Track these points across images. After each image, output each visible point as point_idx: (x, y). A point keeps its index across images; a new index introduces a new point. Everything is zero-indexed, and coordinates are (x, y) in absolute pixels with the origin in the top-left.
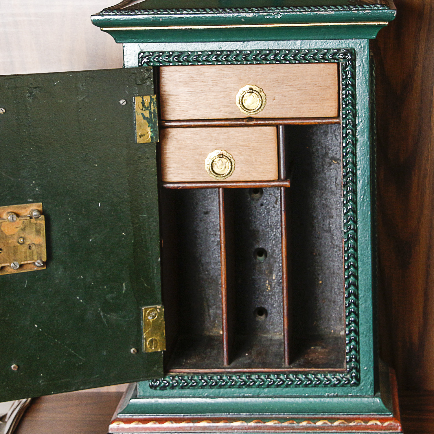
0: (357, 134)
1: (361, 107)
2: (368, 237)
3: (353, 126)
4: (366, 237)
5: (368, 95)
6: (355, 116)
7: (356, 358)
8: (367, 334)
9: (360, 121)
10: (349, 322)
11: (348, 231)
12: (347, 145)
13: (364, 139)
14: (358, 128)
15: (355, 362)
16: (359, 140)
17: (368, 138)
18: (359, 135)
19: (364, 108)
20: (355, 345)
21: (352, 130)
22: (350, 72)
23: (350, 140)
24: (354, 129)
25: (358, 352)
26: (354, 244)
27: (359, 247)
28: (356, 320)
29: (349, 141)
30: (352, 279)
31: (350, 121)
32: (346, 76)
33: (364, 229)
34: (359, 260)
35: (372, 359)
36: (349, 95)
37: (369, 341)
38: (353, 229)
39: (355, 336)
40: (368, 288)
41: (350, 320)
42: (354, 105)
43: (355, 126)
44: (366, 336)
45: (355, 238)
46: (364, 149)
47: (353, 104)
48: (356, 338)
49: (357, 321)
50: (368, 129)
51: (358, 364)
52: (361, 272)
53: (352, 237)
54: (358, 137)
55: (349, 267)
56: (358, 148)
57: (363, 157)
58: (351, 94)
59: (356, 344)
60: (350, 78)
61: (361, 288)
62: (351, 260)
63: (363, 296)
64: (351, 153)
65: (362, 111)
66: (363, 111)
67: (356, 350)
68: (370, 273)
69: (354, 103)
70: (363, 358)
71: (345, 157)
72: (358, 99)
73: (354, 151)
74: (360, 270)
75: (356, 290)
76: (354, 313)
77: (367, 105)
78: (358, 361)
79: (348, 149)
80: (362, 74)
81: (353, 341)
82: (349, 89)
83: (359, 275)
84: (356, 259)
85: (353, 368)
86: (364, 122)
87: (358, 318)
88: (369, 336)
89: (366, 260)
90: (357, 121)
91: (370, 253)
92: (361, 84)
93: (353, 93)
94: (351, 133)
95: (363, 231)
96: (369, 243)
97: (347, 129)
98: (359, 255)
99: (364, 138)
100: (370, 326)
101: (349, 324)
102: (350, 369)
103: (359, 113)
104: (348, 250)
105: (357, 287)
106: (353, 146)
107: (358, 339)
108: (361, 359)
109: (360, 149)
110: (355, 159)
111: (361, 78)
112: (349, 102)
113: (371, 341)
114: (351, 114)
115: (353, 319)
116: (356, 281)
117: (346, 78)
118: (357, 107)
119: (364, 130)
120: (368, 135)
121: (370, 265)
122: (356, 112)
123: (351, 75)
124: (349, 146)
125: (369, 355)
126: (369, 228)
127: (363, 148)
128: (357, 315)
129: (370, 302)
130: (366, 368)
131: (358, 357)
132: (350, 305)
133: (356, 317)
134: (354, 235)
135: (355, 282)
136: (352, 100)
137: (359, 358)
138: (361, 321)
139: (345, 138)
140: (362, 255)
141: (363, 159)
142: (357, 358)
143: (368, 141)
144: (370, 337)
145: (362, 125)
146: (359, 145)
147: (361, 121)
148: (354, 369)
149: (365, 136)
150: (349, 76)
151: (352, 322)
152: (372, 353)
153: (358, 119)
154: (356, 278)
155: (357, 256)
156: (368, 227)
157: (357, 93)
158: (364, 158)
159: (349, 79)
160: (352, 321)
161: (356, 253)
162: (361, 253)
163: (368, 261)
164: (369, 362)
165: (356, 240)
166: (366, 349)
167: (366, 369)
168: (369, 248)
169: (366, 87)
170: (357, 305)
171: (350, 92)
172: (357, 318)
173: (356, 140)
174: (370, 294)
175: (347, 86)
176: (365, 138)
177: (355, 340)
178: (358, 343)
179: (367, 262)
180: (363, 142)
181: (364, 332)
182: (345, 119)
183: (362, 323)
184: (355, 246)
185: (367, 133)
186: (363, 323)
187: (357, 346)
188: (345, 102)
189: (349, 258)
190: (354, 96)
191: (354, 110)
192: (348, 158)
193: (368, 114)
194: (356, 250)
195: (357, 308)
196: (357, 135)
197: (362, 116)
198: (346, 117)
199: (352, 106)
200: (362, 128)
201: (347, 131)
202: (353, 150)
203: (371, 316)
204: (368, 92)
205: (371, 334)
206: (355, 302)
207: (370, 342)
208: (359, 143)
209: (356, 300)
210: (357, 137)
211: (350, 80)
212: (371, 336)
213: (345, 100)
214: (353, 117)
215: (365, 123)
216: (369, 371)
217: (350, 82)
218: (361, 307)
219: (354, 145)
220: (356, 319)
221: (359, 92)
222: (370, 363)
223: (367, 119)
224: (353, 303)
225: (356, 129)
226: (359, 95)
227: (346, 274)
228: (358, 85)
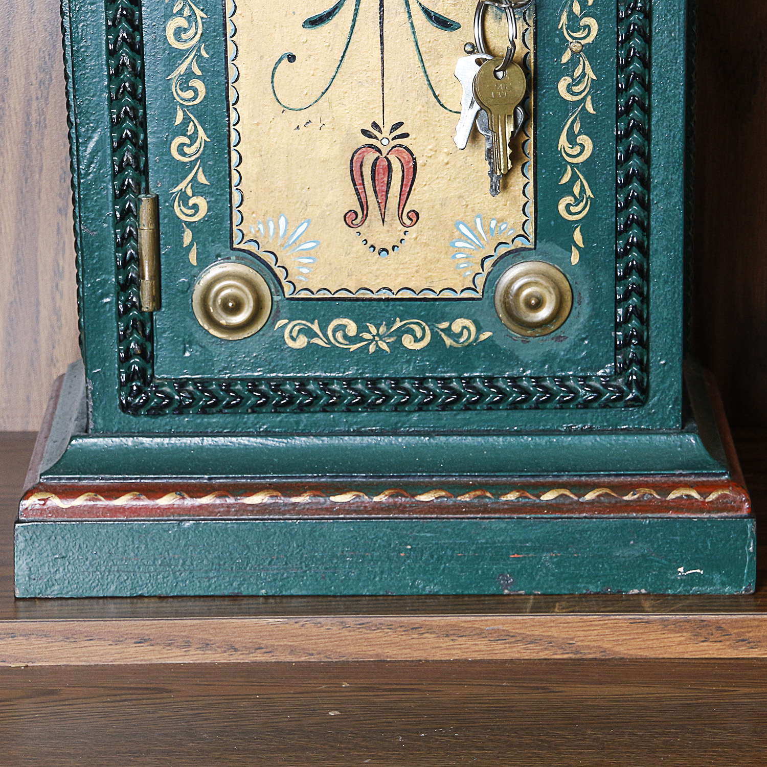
2: (679, 29)
4: (674, 30)
7: (640, 337)
8: (668, 277)
10: (625, 248)
11: (628, 16)
15: (638, 346)
20: (639, 304)
25: (645, 321)
26: (644, 49)
27: (654, 57)
28: (643, 243)
30: (635, 139)
33: (669, 11)
34: (654, 89)
35: (679, 339)
37: (674, 294)
38: (642, 11)
39: (640, 282)
40: (676, 162)
41: (627, 243)
44: (666, 282)
45: (645, 32)
48: (642, 288)
49: (646, 243)
51: (645, 353)
52: (657, 121)
53: (639, 31)
55: (628, 109)
59: (642, 302)
61: (659, 162)
62: (635, 90)
63: (663, 184)
67: (640, 318)
68: (680, 122)
70: (657, 336)
74: (656, 115)
75: (645, 167)
76: (640, 224)
78: (644, 344)
81: (633, 293)
83: (653, 128)
84: (647, 87)
85: (631, 361)
87: (648, 236)
88: (674, 282)
89: (670, 91)
91: (682, 71)
95: (666, 15)
96: (680, 45)
98: (654, 78)
100: (676, 257)
101: (626, 252)
102: (624, 364)
104: (628, 64)
105: (647, 159)
107: (645, 289)
108: (652, 339)
113: (679, 294)
115: (635, 240)
116: (646, 143)
121: (682, 104)
125: (673, 329)
126: (682, 6)
128: (646, 230)
129: (677, 198)
130: (662, 362)
131: (646, 333)
132: (628, 204)
133: (643, 235)
134: (643, 26)
135: (644, 145)
137: (648, 337)
138: (655, 246)
140: (661, 76)
142: (642, 337)
144: (676, 283)
148: (634, 364)
151: (634, 248)
152: (680, 325)
154: (646, 135)
155: (650, 82)
156: (679, 5)
160: (632, 244)
161: (647, 71)
162: (659, 72)
163: (677, 92)
164: (671, 347)
165: (647, 40)
166: (665, 314)
167: (664, 364)
168: (681, 59)
170: (645, 206)
172: (645, 238)
174: (677, 178)
177: (639, 291)
178: (645, 299)
179: (674, 96)
181: (661, 272)
183: (656, 250)
184: (645, 55)
186: (660, 249)
187: (645, 306)
189: (628, 85)
194: (647, 64)
195: (646, 213)
203: (681, 232)
205: (679, 277)
206: (640, 195)
207: (676, 295)
209: (645, 191)
212: (678, 282)
216: (671, 367)
218: (657, 210)
220: (643, 240)
222: (674, 350)
224: (637, 198)
227: (622, 125)
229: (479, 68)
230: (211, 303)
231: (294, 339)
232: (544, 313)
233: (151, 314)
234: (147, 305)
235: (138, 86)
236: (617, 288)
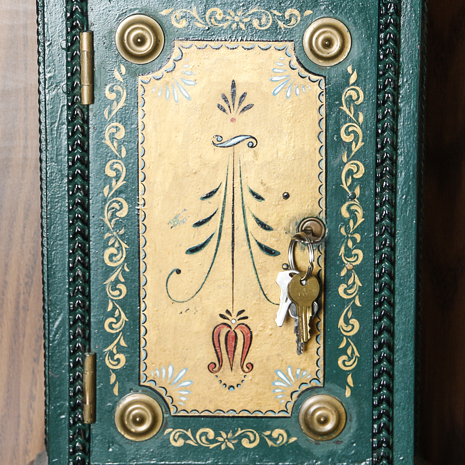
0: (399, 101)
1: (407, 59)
2: (412, 257)
3: (394, 88)
4: (409, 258)
5: (419, 41)
6: (397, 73)
7: (387, 442)
8: (405, 406)
9: (405, 80)
10: (379, 388)
11: (381, 249)
12: (384, 117)
13: (410, 108)
14: (401, 92)
15: (387, 448)
16: (403, 109)
17: (416, 108)
18: (403, 101)
19: (412, 61)
20: (387, 422)
21: (393, 95)
22: (392, 5)
23: (389, 110)
24: (395, 93)
25: (390, 433)
26: (391, 268)
27: (397, 273)
28: (389, 385)
29: (388, 112)
30: (385, 322)
31: (390, 80)
32: (387, 10)
33: (406, 247)
34: (397, 292)
35: (412, 444)
36: (391, 40)
37: (409, 416)
38: (390, 246)
39: (388, 408)
40: (410, 336)
41: (380, 385)
42: (397, 57)
43: (397, 88)
44: (403, 409)
45: (391, 259)
46: (410, 124)
47: (395, 54)
48: (389, 412)
49: (391, 385)
50: (417, 94)
51: (391, 452)
52: (399, 312)
53: (387, 258)
54: (401, 105)
55: (381, 304)
56: (400, 122)
57: (408, 137)
58: (393, 39)
59: (389, 421)
60: (392, 14)
61: (399, 335)
62: (385, 292)
63: (402, 349)
64: (391, 129)
65: (408, 65)
66: (410, 66)
67: (388, 430)
68: (412, 312)
69: (397, 53)
70: (398, 442)
71: (380, 136)
72: (403, 46)
73: (395, 127)
74: (398, 308)
75: (391, 339)
76: (388, 373)
77: (417, 55)
78: (390, 447)
79: (386, 124)
80: (411, 7)
81: (384, 415)
82: (390, 31)
83: (396, 315)
84: (392, 291)
85: (382, 457)
86: (411, 83)
87: (393, 381)
88: (408, 409)
89: (406, 294)
90: (401, 80)
91: (413, 282)
92: (409, 24)
93: (396, 38)
94: (391, 99)
95: (404, 249)
96: (412, 267)
97: (386, 93)
98: (397, 286)
99: (410, 106)
100: (410, 394)
101: (379, 390)
102: (378, 459)
103: (403, 68)
104: (381, 277)
105: (392, 334)
106: (394, 119)
107: (391, 413)
108: (395, 444)
109: (403, 124)
110: (395, 139)
111: (409, 14)
112: (390, 50)
113: (411, 417)
114: (392, 68)
115: (385, 382)
116: (392, 324)
117: (386, 13)
118: (401, 60)
119: (410, 95)
120: (417, 102)
121: (413, 301)
122: (399, 67)
123: (394, 8)
124: (387, 119)
125: (408, 438)
126: (414, 244)
127: (408, 121)
128: (391, 376)
129: (411, 358)
130: (401, 458)
131: (391, 440)
132: (380, 361)
133: (390, 380)
134: (390, 255)
135: (390, 326)
136: (394, 48)
137: (393, 442)
138: (397, 387)
139: (382, 107)
140: (401, 285)
141: (407, 139)
142: (389, 442)
143: (416, 111)
144: (410, 410)
145: (408, 87)
146: (402, 117)
147: (407, 81)
148: (384, 459)
149: (412, 104)
150: (391, 11)
151: (384, 388)
152: (412, 435)
153: (403, 77)
154: (392, 320)
155: (394, 288)
156: (412, 243)
157: (402, 36)
158: (410, 137)
159: (391, 16)
160: (383, 385)
161: (392, 282)
162: (400, 282)
163: (410, 294)
164: (407, 449)
165: (393, 263)
166: (403, 429)
167: (403, 459)
168: (413, 275)
169: (415, 29)
170: (391, 362)
171: (392, 36)
172: (391, 382)
173: (398, 110)
174: (411, 346)
175: (387, 26)
176: (412, 107)
177: (387, 414)
178: (391, 419)
179: (409, 297)
180: (408, 113)
181: (400, 403)
182: (383, 77)
183: (398, 389)
184: (391, 272)
185: (415, 99)
186: (400, 389)
187: (391, 423)
188: (383, 50)
189: (381, 290)
190: (397, 42)
191: (397, 64)
192: (385, 137)
193: (417, 70)
194: (392, 277)
195: (391, 367)
196: (400, 103)
197: (408, 72)
198: (384, 74)
199: (395, 57)
200: (408, 91)
201: (385, 96)
202: (393, 125)
203: (413, 378)
204: (418, 35)
205: (411, 406)
206: (388, 355)
207: (410, 417)
208: (402, 114)
209: (391, 354)
210: (399, 105)
211: (393, 17)
212: (411, 409)
213: (384, 48)
214: (395, 74)
215: (413, 84)
216: (406, 462)
217: (392, 20)
218: (399, 364)
219: (395, 117)
220: (389, 382)
221: (406, 36)
222: (409, 451)
223: (416, 78)
224: (386, 357)
225: (399, 93)
226: (405, 40)
227: (377, 313)
228: (403, 25)
229: (291, 278)
230: (126, 418)
231: (176, 441)
232: (329, 427)
233: (89, 425)
234: (87, 420)
235: (86, 288)
236: (374, 412)
